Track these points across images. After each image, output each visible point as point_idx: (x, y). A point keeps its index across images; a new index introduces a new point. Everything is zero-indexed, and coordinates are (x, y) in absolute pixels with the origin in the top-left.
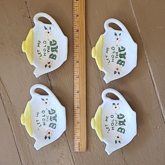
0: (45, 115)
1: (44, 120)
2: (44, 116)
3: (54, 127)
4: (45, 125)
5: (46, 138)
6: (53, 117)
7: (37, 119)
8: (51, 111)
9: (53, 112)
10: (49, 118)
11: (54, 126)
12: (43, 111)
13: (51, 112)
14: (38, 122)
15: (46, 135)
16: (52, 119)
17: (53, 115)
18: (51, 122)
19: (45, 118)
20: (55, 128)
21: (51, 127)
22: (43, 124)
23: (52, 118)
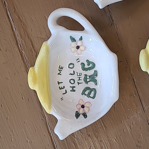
0: (74, 72)
1: (72, 82)
2: (72, 73)
3: (92, 95)
4: (75, 91)
5: (77, 115)
6: (90, 76)
7: (60, 79)
8: (86, 63)
9: (91, 65)
10: (82, 77)
11: (93, 93)
12: (71, 65)
13: (86, 66)
14: (61, 85)
15: (77, 110)
16: (88, 80)
17: (91, 72)
18: (87, 86)
19: (75, 77)
20: (93, 98)
21: (85, 95)
22: (71, 89)
23: (88, 77)
